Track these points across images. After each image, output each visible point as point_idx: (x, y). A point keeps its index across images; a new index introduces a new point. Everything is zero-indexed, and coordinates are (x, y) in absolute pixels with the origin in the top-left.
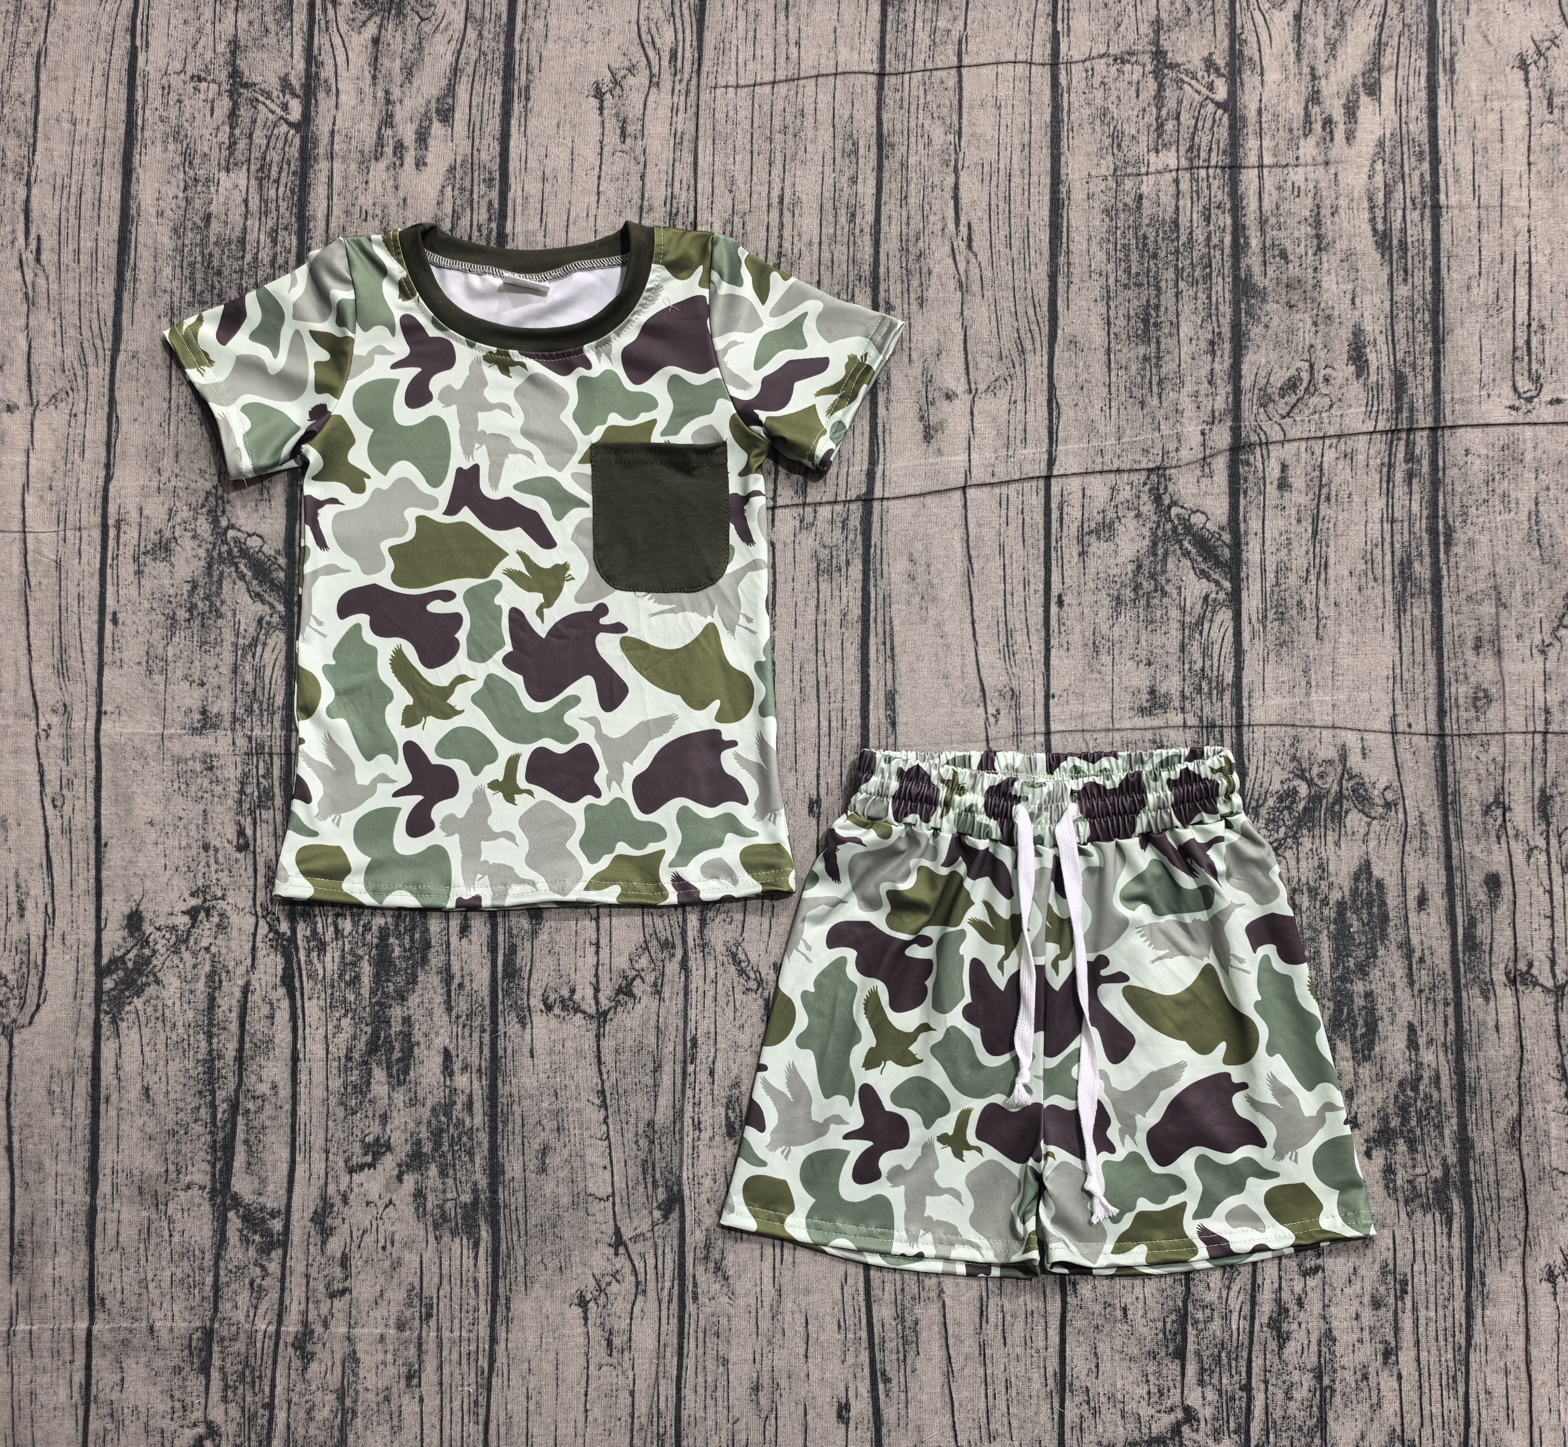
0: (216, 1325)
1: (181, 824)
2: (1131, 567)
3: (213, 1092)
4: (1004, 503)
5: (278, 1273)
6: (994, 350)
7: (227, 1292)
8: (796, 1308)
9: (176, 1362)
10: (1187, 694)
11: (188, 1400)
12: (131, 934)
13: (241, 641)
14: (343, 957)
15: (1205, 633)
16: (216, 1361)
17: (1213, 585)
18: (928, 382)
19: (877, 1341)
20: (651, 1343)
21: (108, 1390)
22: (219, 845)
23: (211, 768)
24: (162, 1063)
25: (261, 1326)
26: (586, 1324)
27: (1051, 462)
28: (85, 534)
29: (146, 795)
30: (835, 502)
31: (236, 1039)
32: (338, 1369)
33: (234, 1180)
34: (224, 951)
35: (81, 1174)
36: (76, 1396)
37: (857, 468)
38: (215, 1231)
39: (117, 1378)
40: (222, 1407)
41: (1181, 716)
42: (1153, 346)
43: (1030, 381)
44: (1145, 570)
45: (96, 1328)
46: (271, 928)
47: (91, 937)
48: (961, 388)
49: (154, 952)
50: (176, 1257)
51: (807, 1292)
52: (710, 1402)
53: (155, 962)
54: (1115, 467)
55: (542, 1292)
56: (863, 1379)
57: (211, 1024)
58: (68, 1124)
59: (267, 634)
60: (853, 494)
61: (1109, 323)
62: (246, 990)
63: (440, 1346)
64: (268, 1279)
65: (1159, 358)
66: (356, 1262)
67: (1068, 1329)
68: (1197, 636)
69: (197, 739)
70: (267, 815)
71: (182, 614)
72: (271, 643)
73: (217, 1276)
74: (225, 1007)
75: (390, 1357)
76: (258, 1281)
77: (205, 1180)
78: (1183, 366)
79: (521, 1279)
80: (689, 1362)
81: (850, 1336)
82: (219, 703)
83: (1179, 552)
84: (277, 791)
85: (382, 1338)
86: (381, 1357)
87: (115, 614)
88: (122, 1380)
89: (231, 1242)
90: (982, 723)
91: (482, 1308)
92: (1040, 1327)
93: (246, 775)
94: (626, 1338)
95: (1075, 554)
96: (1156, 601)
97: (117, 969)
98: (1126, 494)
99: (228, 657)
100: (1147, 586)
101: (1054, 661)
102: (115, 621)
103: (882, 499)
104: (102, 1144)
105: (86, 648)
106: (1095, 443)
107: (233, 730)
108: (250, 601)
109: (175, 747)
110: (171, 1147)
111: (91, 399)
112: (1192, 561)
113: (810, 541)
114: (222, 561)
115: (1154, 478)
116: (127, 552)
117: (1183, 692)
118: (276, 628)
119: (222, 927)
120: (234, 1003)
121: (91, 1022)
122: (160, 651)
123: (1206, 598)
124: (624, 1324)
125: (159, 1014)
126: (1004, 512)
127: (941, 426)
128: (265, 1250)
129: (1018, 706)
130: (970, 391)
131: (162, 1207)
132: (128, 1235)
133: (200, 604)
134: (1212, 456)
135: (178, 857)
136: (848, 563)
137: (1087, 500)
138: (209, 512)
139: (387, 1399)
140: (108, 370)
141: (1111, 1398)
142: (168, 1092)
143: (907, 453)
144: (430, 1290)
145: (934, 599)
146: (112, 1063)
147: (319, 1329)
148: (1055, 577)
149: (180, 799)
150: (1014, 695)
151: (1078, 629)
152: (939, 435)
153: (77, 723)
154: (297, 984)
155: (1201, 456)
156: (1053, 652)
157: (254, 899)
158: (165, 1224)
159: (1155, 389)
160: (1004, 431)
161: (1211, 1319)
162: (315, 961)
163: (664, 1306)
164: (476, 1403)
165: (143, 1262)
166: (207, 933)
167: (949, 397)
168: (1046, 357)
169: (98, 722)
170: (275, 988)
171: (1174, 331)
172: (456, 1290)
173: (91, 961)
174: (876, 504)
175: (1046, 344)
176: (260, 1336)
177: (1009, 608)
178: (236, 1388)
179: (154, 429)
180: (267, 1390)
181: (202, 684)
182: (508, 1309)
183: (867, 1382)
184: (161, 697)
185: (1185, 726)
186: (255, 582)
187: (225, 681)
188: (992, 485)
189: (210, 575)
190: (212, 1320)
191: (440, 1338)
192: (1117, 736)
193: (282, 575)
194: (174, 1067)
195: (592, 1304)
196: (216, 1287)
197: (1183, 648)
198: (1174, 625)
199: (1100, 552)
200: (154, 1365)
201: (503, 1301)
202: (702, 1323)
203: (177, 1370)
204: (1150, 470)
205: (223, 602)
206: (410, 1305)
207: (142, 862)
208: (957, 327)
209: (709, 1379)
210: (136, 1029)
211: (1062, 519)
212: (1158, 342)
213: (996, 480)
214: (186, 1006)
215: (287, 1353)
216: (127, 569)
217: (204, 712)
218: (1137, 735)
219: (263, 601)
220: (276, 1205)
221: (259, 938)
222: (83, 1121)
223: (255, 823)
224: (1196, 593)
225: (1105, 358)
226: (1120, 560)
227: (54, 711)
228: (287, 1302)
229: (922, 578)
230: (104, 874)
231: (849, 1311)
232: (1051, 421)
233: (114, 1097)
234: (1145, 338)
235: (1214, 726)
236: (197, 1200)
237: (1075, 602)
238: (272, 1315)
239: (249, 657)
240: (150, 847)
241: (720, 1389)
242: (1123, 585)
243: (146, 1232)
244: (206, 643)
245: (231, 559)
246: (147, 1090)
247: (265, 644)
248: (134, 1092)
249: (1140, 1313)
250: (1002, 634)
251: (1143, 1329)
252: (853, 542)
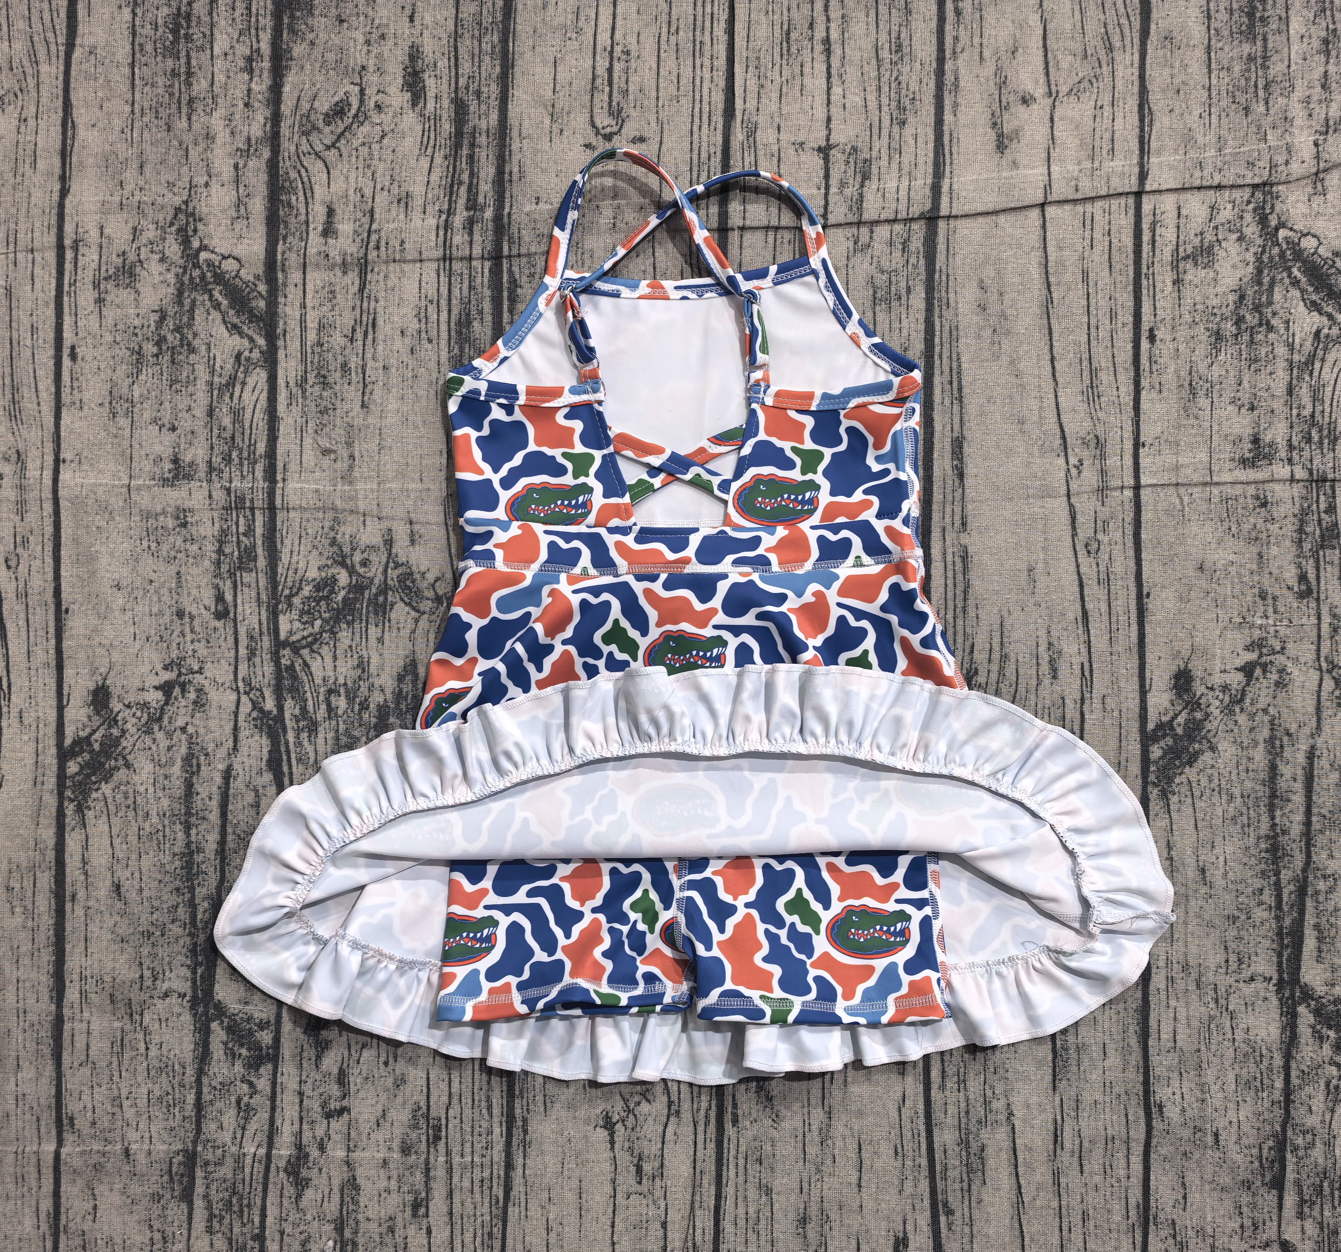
0: (199, 1148)
1: (151, 588)
2: (1232, 298)
3: (192, 889)
4: (1088, 223)
5: (268, 1090)
6: (1078, 47)
7: (211, 1112)
8: (848, 1133)
9: (155, 1188)
10: (1295, 442)
11: (169, 1231)
12: (98, 713)
13: (216, 379)
14: (337, 739)
15: (1316, 373)
16: (199, 1189)
17: (1325, 319)
18: (1002, 84)
19: (938, 1168)
20: (685, 1170)
21: (78, 1219)
22: (195, 612)
23: (184, 525)
24: (134, 856)
25: (250, 1148)
26: (612, 1148)
27: (1143, 176)
28: (38, 256)
29: (112, 554)
30: (895, 221)
31: (217, 830)
32: (336, 1198)
33: (217, 987)
34: (202, 731)
35: (45, 980)
36: (44, 1227)
37: (920, 182)
38: (196, 1044)
39: (89, 1206)
40: (207, 1238)
41: (1288, 468)
42: (1259, 43)
43: (1119, 84)
44: (1249, 301)
45: (64, 1151)
46: (255, 705)
47: (52, 715)
48: (1039, 91)
49: (124, 732)
50: (153, 1073)
51: (860, 1114)
52: (752, 1237)
53: (124, 743)
54: (1216, 182)
55: (563, 1113)
56: (923, 1210)
57: (188, 814)
58: (30, 924)
59: (246, 372)
60: (915, 211)
61: (1209, 17)
62: (228, 774)
63: (450, 1171)
64: (257, 1097)
65: (1265, 58)
66: (355, 1080)
67: (1152, 1156)
68: (1307, 378)
69: (168, 490)
70: (248, 577)
71: (150, 348)
72: (251, 381)
73: (199, 1094)
74: (204, 795)
75: (394, 1184)
76: (246, 1099)
77: (185, 987)
78: (1293, 67)
79: (540, 1098)
80: (729, 1191)
81: (909, 1163)
82: (192, 450)
83: (1287, 281)
84: (260, 551)
85: (385, 1163)
86: (384, 1184)
87: (73, 348)
88: (95, 1207)
89: (215, 1058)
90: (1062, 474)
91: (497, 1130)
92: (1121, 1155)
93: (224, 532)
94: (657, 1164)
95: (1169, 283)
96: (1260, 337)
97: (82, 751)
98: (1226, 213)
99: (202, 398)
100: (1251, 319)
101: (1144, 405)
102: (73, 356)
103: (949, 217)
104: (68, 947)
105: (41, 387)
106: (1192, 154)
107: (210, 481)
108: (226, 334)
109: (143, 500)
110: (146, 950)
111: (44, 100)
112: (1303, 291)
113: (866, 265)
114: (194, 287)
115: (1259, 195)
116: (86, 276)
117: (1290, 440)
118: (256, 365)
119: (199, 704)
120: (215, 789)
121: (54, 810)
122: (125, 390)
123: (1318, 333)
124: (655, 1148)
125: (130, 802)
126: (1088, 233)
127: (1016, 135)
128: (254, 1064)
129: (1103, 457)
130: (1050, 94)
131: (137, 1017)
132: (100, 1047)
133: (170, 337)
134: (1326, 170)
135: (149, 626)
136: (909, 290)
137: (1183, 221)
138: (179, 231)
139: (391, 1230)
140: (62, 68)
141: (1200, 1232)
142: (141, 890)
143: (977, 166)
144: (437, 1111)
145: (1008, 333)
146: (78, 857)
147: (314, 1153)
148: (1146, 308)
149: (150, 561)
150: (1099, 443)
151: (1171, 369)
152: (1014, 145)
153: (33, 472)
154: (285, 769)
155: (1314, 170)
156: (1144, 394)
157: (236, 673)
158: (141, 1036)
159: (1261, 93)
160: (1089, 141)
161: (1311, 1145)
162: (306, 743)
163: (701, 1128)
164: (490, 1235)
165: (116, 1078)
166: (183, 711)
167: (1026, 101)
168: (1137, 56)
169: (56, 472)
170: (260, 773)
171: (1283, 27)
172: (467, 1112)
173: (52, 742)
174: (942, 224)
175: (1137, 41)
176: (248, 1160)
177: (1094, 343)
178: (222, 1218)
179: (115, 136)
180: (257, 1220)
181: (173, 429)
182: (526, 1132)
183: (928, 1214)
184: (126, 443)
185: (1292, 480)
186: (232, 312)
187: (199, 425)
188: (1075, 201)
189: (180, 303)
190: (195, 1143)
191: (449, 1163)
192: (1216, 491)
193: (262, 304)
194: (146, 862)
195: (619, 1126)
196: (199, 1106)
197: (1290, 391)
198: (1281, 365)
199: (1196, 281)
200: (130, 1192)
201: (520, 1123)
202: (743, 1149)
203: (157, 1198)
204: (1255, 187)
205: (195, 335)
206: (416, 1127)
207: (109, 632)
208: (1034, 20)
209: (751, 1211)
210: (104, 818)
211: (1154, 241)
212: (1265, 40)
213: (1079, 196)
214: (160, 794)
215: (279, 1178)
216: (86, 297)
217: (176, 461)
218: (1238, 490)
219: (241, 334)
220: (264, 1016)
221: (241, 717)
222: (47, 921)
223: (235, 587)
224: (1307, 329)
225: (1205, 57)
226: (1220, 290)
227: (7, 459)
228: (278, 1122)
229: (994, 308)
230: (66, 644)
231: (908, 1135)
232: (1142, 129)
233: (81, 894)
234: (1250, 34)
235: (1325, 480)
236: (177, 1010)
237: (1169, 337)
238: (262, 1137)
239: (227, 398)
240: (117, 613)
241: (763, 1222)
242: (1224, 318)
243: (120, 1044)
244: (177, 381)
245: (204, 286)
246: (117, 888)
247: (244, 383)
248: (103, 889)
249: (1234, 1138)
250: (1086, 373)
251: (1235, 1155)
252: (915, 267)
